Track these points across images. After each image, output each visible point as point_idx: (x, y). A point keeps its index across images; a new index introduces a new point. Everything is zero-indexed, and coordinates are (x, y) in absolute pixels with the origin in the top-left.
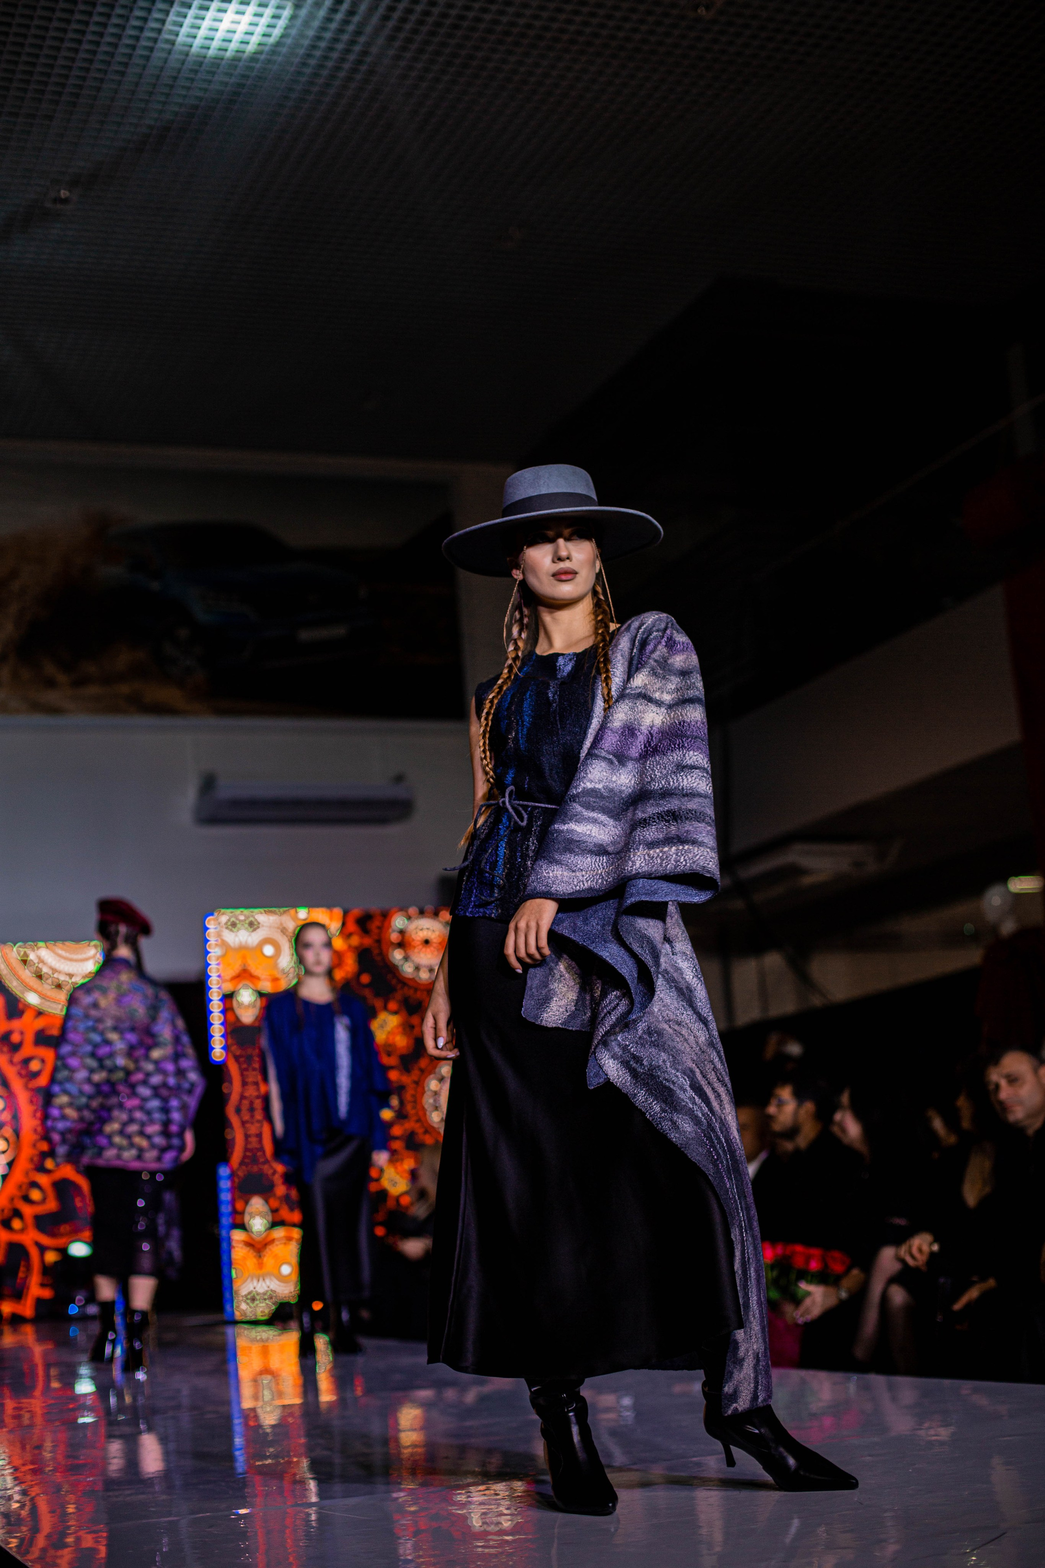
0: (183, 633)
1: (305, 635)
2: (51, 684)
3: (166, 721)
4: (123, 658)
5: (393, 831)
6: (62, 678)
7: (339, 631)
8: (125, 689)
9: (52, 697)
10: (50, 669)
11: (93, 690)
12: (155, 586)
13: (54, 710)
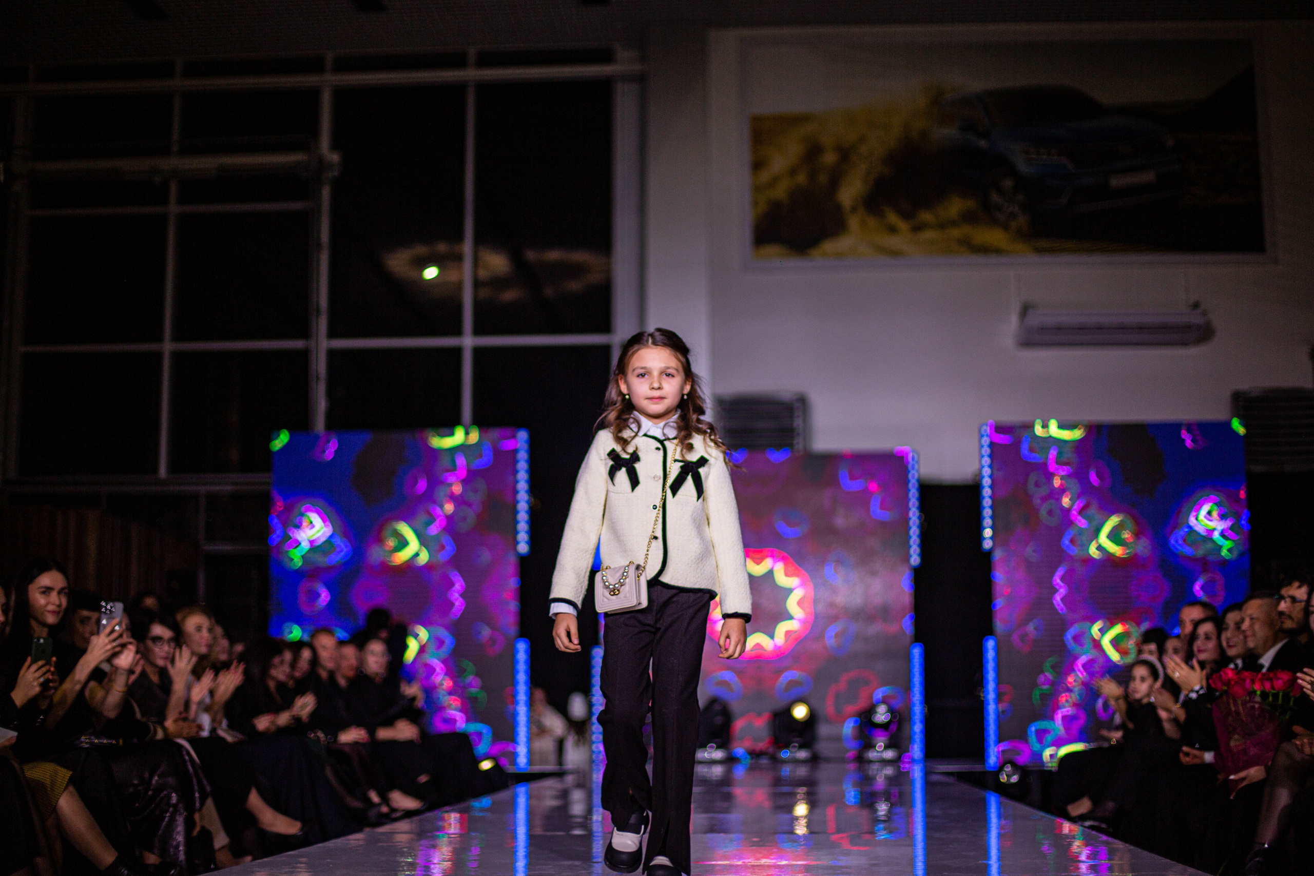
0: (1008, 184)
1: (1116, 182)
2: (893, 230)
3: (993, 259)
4: (955, 206)
5: (1193, 351)
6: (902, 225)
7: (1147, 177)
8: (956, 233)
9: (893, 241)
10: (893, 218)
11: (928, 235)
12: (983, 144)
13: (894, 253)
